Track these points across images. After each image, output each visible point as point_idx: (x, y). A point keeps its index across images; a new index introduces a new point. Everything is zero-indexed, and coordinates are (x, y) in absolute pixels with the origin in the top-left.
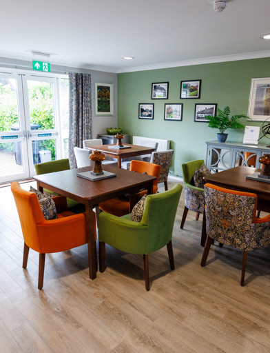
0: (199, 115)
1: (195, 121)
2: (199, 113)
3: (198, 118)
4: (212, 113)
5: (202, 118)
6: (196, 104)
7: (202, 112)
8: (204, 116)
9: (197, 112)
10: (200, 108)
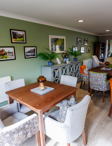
0: (28, 54)
1: (25, 58)
2: (27, 52)
3: (27, 56)
4: (35, 52)
5: (29, 56)
6: (24, 47)
7: (29, 52)
8: (30, 54)
9: (26, 52)
10: (28, 49)
